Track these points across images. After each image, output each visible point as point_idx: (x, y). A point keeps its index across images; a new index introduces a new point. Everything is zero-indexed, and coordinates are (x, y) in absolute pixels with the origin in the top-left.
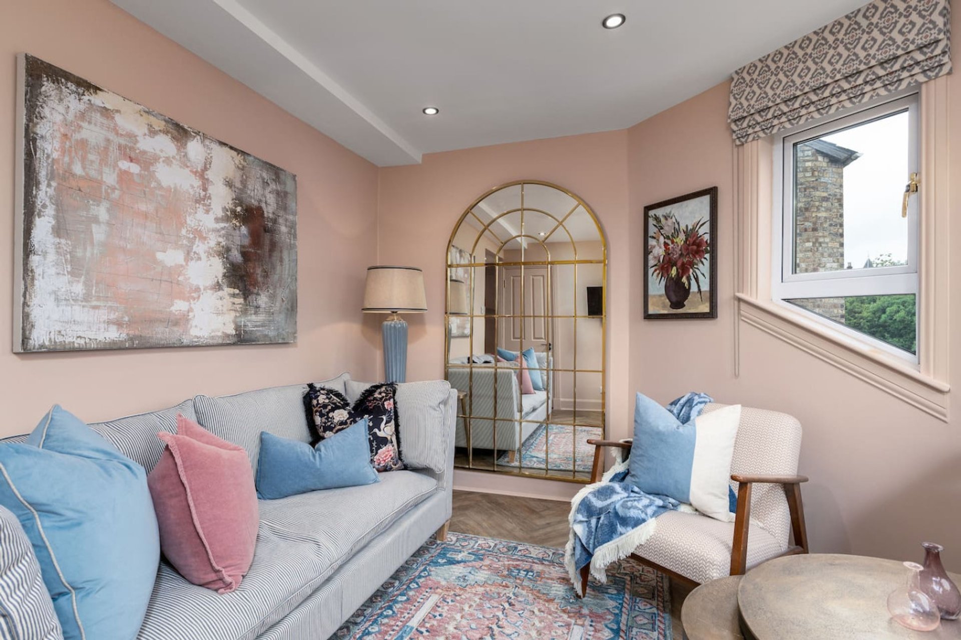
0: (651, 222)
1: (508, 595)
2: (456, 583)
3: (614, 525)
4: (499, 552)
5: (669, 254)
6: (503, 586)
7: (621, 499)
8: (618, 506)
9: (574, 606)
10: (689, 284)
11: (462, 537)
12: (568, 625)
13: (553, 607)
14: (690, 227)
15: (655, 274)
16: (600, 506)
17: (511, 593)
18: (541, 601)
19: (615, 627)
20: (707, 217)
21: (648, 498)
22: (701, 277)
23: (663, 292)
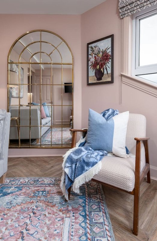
0: (90, 49)
1: (33, 208)
2: (6, 207)
3: (83, 167)
4: (30, 184)
5: (96, 61)
6: (31, 203)
7: (85, 154)
8: (84, 157)
9: (65, 206)
10: (104, 71)
11: (12, 179)
12: (63, 219)
13: (55, 209)
14: (104, 50)
15: (91, 68)
16: (77, 158)
17: (34, 206)
18: (49, 207)
19: (84, 214)
20: (110, 46)
21: (96, 152)
22: (108, 68)
23: (94, 75)
